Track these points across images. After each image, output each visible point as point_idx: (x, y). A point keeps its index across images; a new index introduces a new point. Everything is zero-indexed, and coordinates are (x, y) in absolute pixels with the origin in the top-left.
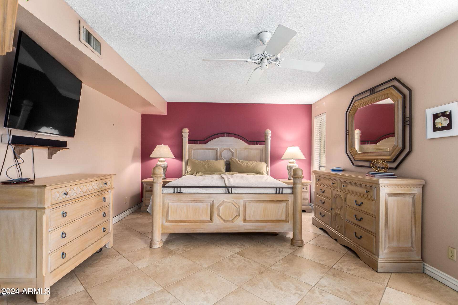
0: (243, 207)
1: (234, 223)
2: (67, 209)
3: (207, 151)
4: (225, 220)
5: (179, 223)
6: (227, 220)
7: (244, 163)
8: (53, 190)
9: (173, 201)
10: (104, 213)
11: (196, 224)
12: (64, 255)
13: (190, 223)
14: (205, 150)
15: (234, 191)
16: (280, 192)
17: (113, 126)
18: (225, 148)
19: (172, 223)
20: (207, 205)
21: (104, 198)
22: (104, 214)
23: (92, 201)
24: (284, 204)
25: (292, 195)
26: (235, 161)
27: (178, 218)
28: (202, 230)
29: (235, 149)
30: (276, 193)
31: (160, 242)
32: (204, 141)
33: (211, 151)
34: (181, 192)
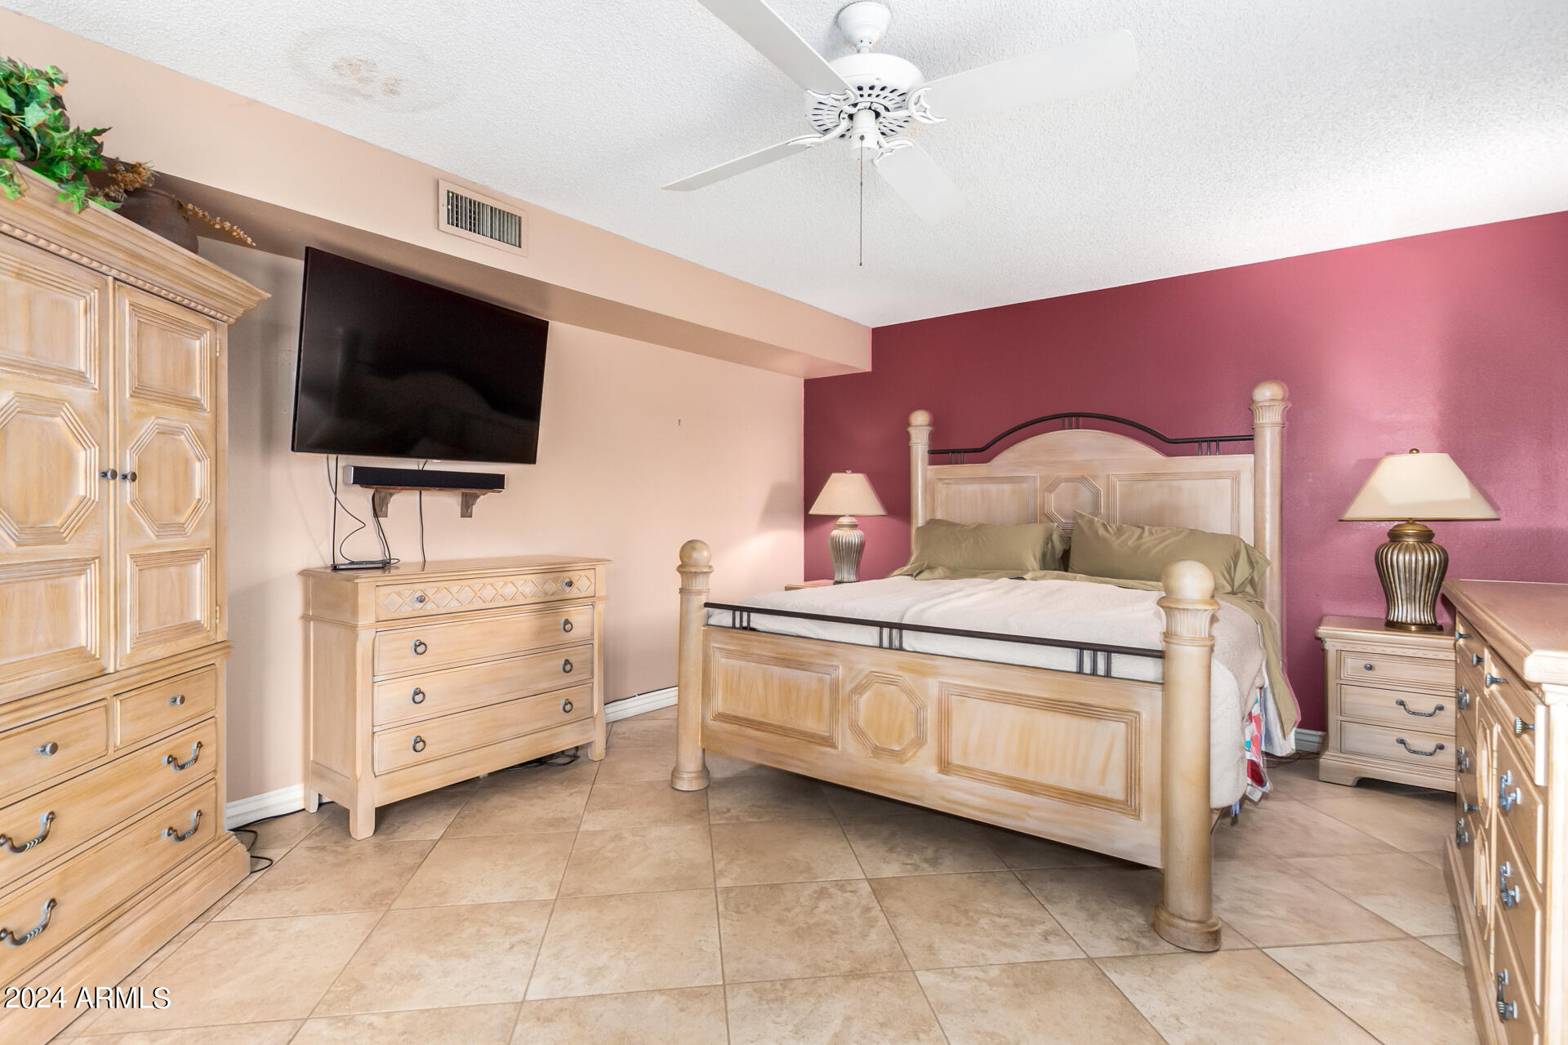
0: (940, 711)
1: (907, 765)
2: (430, 635)
3: (993, 488)
4: (876, 747)
5: (743, 728)
6: (884, 749)
7: (1124, 537)
8: (381, 588)
9: (729, 654)
10: (567, 662)
11: (789, 740)
12: (419, 743)
13: (772, 735)
14: (986, 486)
15: (911, 640)
16: (1101, 670)
17: (679, 424)
18: (1065, 474)
19: (725, 722)
20: (821, 680)
21: (567, 622)
22: (565, 664)
23: (522, 625)
24: (1119, 728)
25: (1157, 692)
26: (1086, 529)
27: (741, 712)
28: (802, 765)
29: (1109, 478)
30: (1080, 671)
31: (693, 775)
32: (982, 452)
33: (1007, 487)
34: (753, 625)
